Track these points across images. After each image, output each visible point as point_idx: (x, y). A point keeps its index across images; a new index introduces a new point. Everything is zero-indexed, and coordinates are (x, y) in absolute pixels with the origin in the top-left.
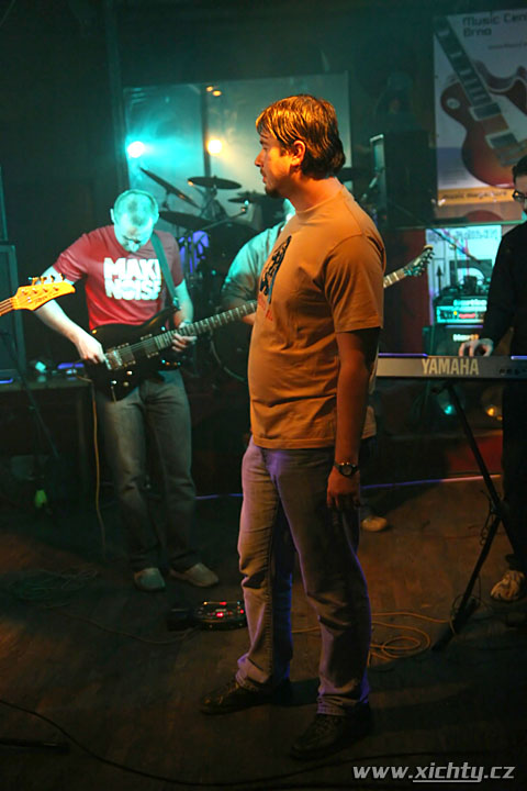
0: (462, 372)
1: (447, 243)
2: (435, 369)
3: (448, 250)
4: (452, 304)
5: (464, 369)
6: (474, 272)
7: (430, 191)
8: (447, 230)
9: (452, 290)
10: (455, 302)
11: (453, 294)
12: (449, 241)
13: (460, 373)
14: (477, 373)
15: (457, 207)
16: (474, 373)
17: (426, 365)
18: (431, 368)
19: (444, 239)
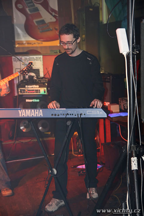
0: (36, 116)
1: (21, 62)
2: (24, 114)
3: (22, 65)
4: (25, 87)
5: (37, 114)
6: (33, 74)
7: (13, 41)
8: (21, 57)
9: (25, 81)
10: (26, 86)
11: (25, 83)
12: (22, 61)
13: (35, 116)
14: (42, 116)
15: (23, 48)
16: (41, 115)
17: (20, 113)
18: (23, 114)
19: (20, 61)
